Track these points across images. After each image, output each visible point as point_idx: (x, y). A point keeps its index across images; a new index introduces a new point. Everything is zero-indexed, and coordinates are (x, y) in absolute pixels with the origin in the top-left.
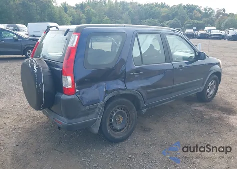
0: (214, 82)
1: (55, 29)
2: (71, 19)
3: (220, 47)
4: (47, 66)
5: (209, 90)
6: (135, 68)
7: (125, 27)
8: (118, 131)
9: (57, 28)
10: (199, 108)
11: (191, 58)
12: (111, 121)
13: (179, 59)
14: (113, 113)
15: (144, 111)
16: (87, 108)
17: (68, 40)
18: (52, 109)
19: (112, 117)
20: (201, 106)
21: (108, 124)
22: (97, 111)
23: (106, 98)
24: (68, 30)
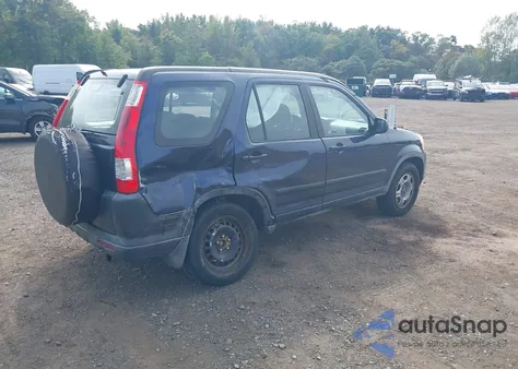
0: (409, 177)
1: (99, 74)
2: (128, 56)
3: (441, 114)
4: (86, 143)
5: (399, 192)
6: (250, 147)
7: (231, 70)
8: (221, 264)
9: (104, 74)
10: (380, 226)
11: (362, 130)
12: (207, 244)
13: (336, 132)
14: (212, 231)
15: (272, 228)
16: (162, 217)
17: (125, 95)
18: (95, 223)
19: (209, 237)
20: (384, 223)
21: (201, 250)
22: (180, 224)
23: (197, 202)
24: (125, 77)
